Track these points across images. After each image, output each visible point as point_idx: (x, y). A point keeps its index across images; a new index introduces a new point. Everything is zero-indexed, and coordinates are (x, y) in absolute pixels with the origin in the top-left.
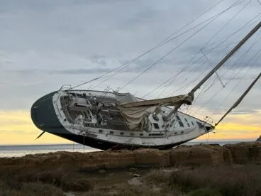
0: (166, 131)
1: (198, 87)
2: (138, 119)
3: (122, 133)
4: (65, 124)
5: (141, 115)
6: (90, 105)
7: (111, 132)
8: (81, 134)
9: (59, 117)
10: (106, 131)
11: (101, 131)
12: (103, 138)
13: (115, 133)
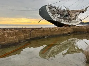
0: (75, 21)
2: (74, 16)
3: (66, 21)
4: (52, 17)
5: (74, 15)
6: (57, 11)
7: (64, 21)
8: (57, 21)
9: (49, 14)
10: (63, 20)
11: (62, 20)
12: (62, 22)
13: (65, 21)
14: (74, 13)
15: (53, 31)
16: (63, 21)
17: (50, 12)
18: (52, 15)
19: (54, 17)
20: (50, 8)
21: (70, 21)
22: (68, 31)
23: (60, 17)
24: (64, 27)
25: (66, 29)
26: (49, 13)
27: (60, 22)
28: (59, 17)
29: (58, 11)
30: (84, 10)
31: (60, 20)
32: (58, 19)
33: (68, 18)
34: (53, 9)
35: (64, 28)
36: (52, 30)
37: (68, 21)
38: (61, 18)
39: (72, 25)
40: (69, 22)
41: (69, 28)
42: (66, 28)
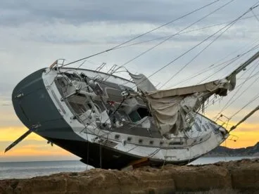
0: (186, 138)
1: (243, 67)
2: (172, 117)
3: (141, 141)
4: (74, 125)
5: (174, 112)
6: (93, 94)
7: (129, 139)
8: (97, 141)
9: (62, 113)
10: (124, 137)
11: (117, 137)
12: (120, 147)
13: (133, 141)
14: (175, 101)
15: (89, 185)
16: (125, 143)
17: (64, 104)
18: (75, 118)
19: (82, 126)
20: (59, 82)
21: (157, 141)
22: (147, 184)
23: (109, 122)
24: (128, 171)
25: (136, 179)
26: (60, 106)
27: (109, 145)
28: (104, 125)
29: (98, 94)
30: (225, 84)
31: (112, 135)
32: (101, 133)
33: (146, 124)
34: (76, 85)
35: (131, 173)
36: (82, 180)
37: (146, 140)
38: (114, 129)
39: (169, 159)
40: (151, 142)
41: (152, 172)
42: (137, 173)
